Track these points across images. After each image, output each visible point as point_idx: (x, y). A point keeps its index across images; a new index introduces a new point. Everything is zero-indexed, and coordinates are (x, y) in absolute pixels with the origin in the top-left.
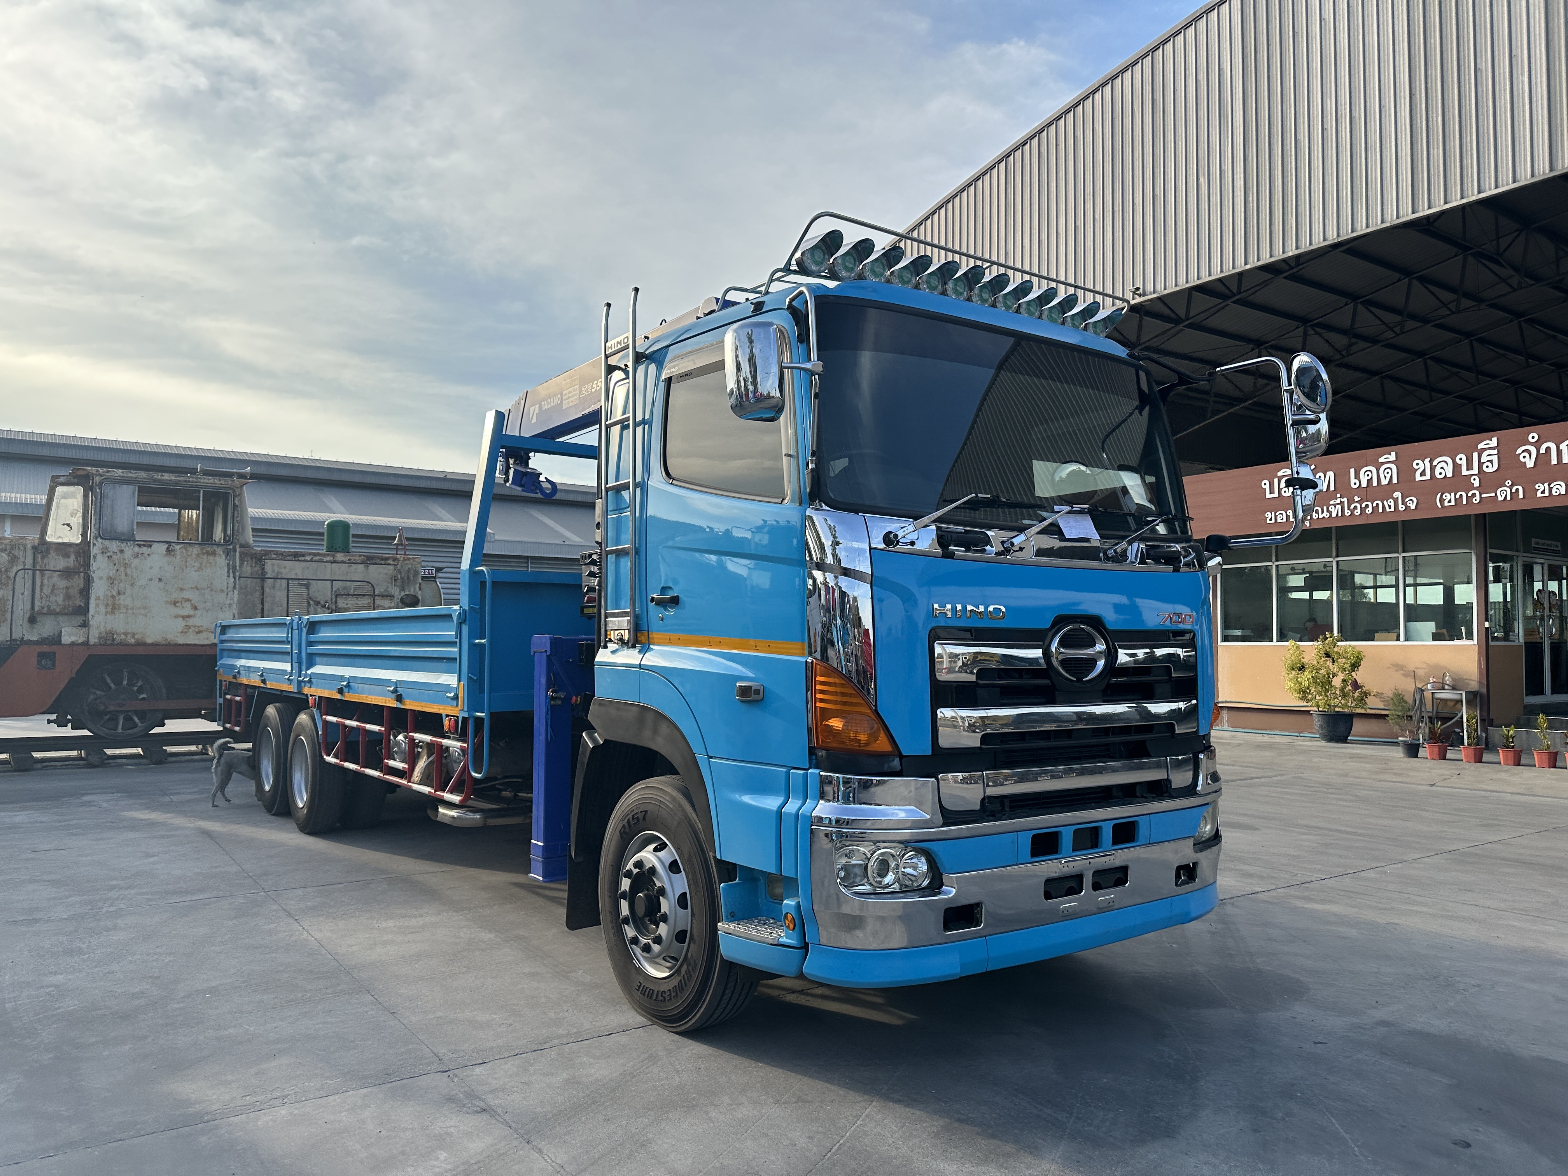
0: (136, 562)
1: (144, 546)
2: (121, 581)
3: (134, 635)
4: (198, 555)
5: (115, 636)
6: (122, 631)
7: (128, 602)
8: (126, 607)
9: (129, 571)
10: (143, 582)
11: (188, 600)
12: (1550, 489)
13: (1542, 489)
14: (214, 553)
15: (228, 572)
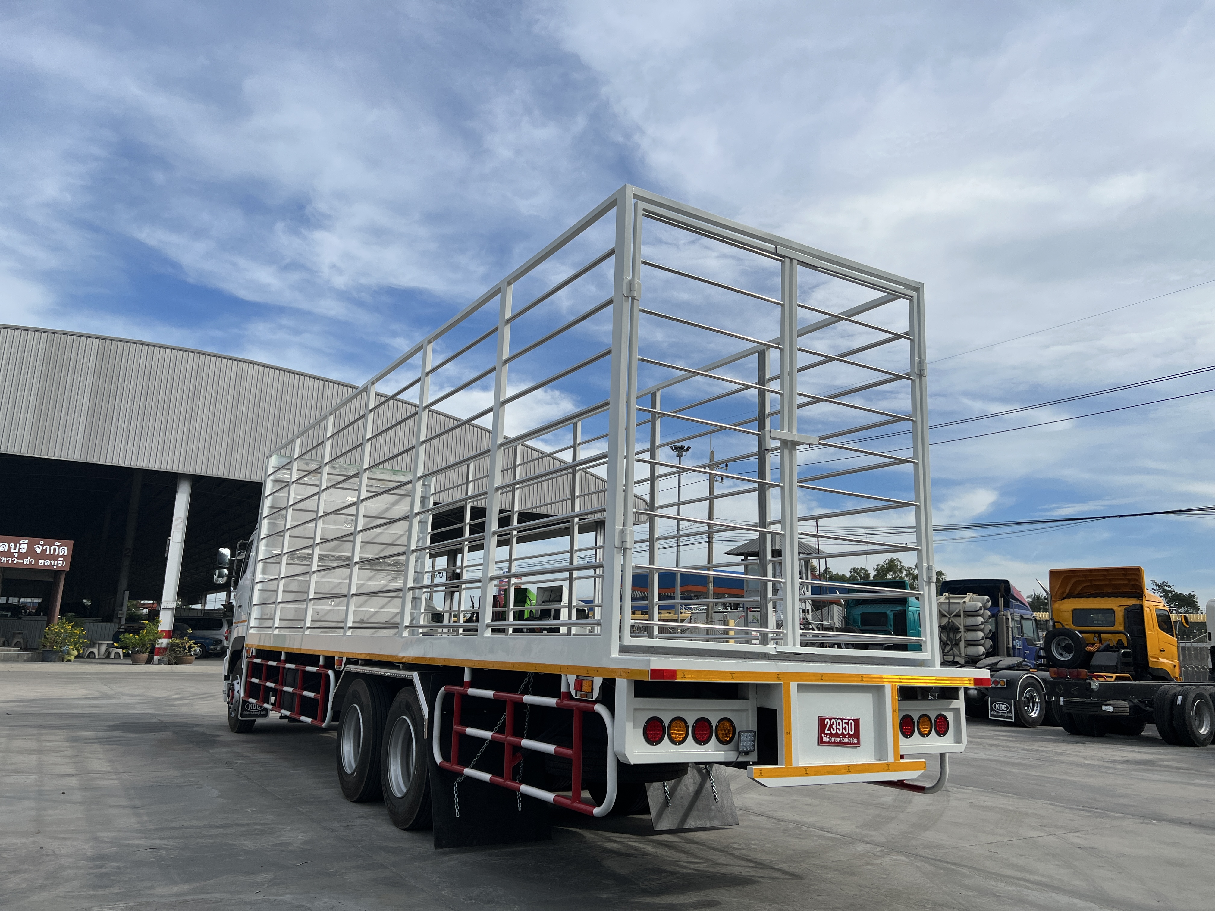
12: (44, 563)
13: (41, 562)
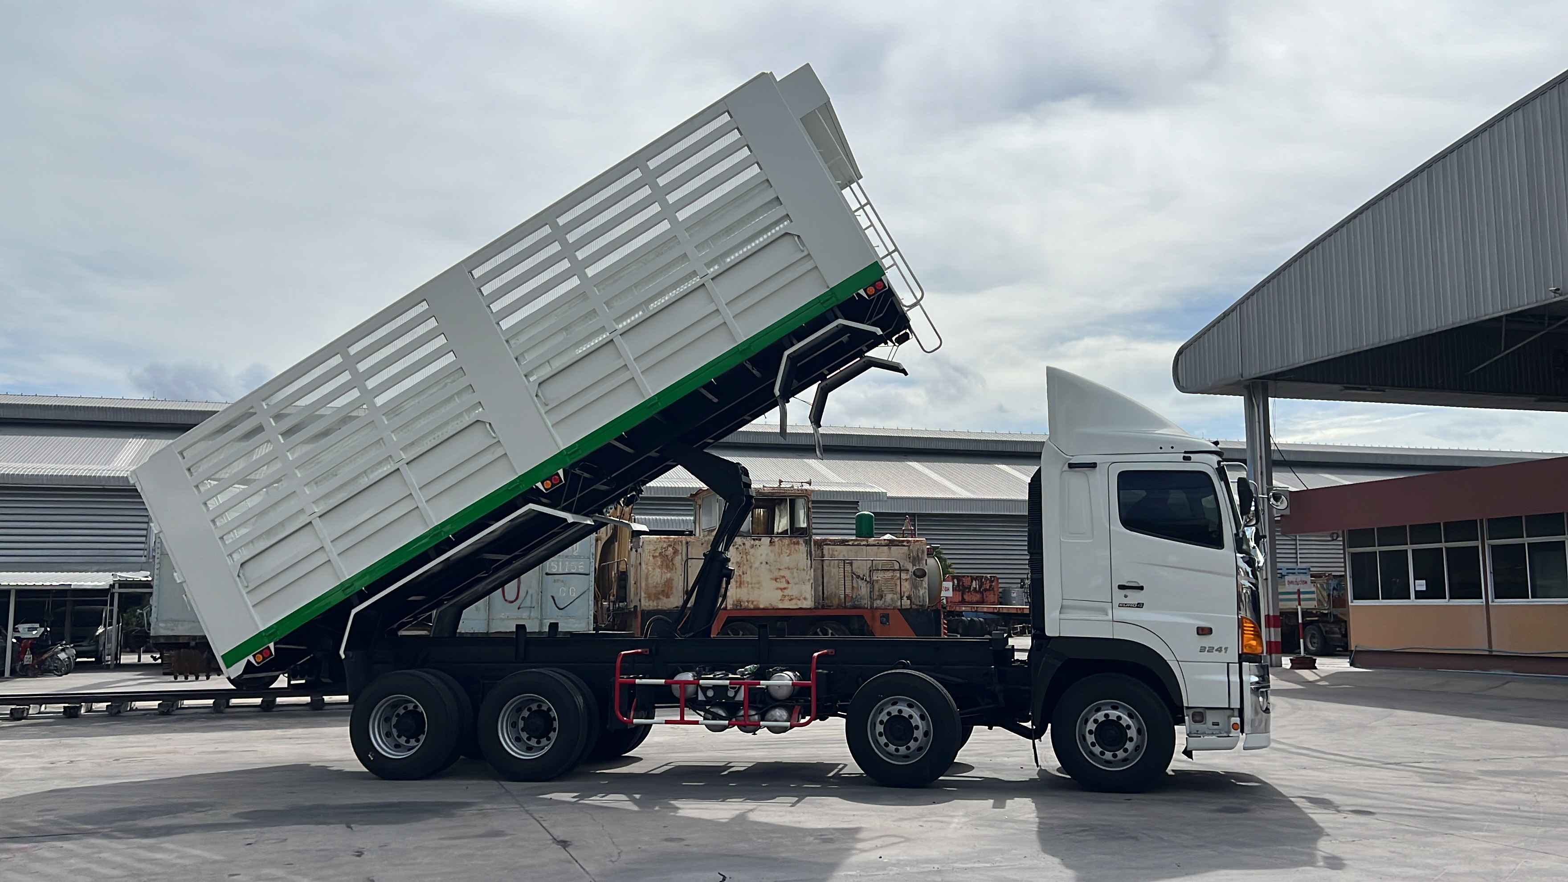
0: (752, 551)
1: (757, 539)
2: (744, 564)
3: (753, 602)
4: (788, 545)
5: (742, 603)
6: (746, 600)
7: (748, 580)
8: (748, 583)
9: (748, 557)
10: (757, 565)
11: (784, 577)
14: (798, 543)
15: (807, 556)
